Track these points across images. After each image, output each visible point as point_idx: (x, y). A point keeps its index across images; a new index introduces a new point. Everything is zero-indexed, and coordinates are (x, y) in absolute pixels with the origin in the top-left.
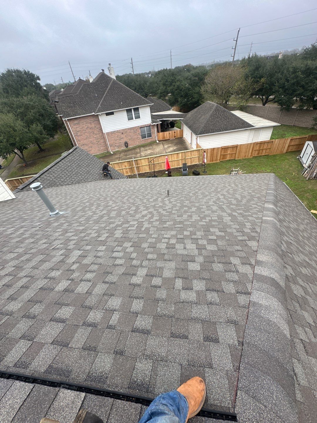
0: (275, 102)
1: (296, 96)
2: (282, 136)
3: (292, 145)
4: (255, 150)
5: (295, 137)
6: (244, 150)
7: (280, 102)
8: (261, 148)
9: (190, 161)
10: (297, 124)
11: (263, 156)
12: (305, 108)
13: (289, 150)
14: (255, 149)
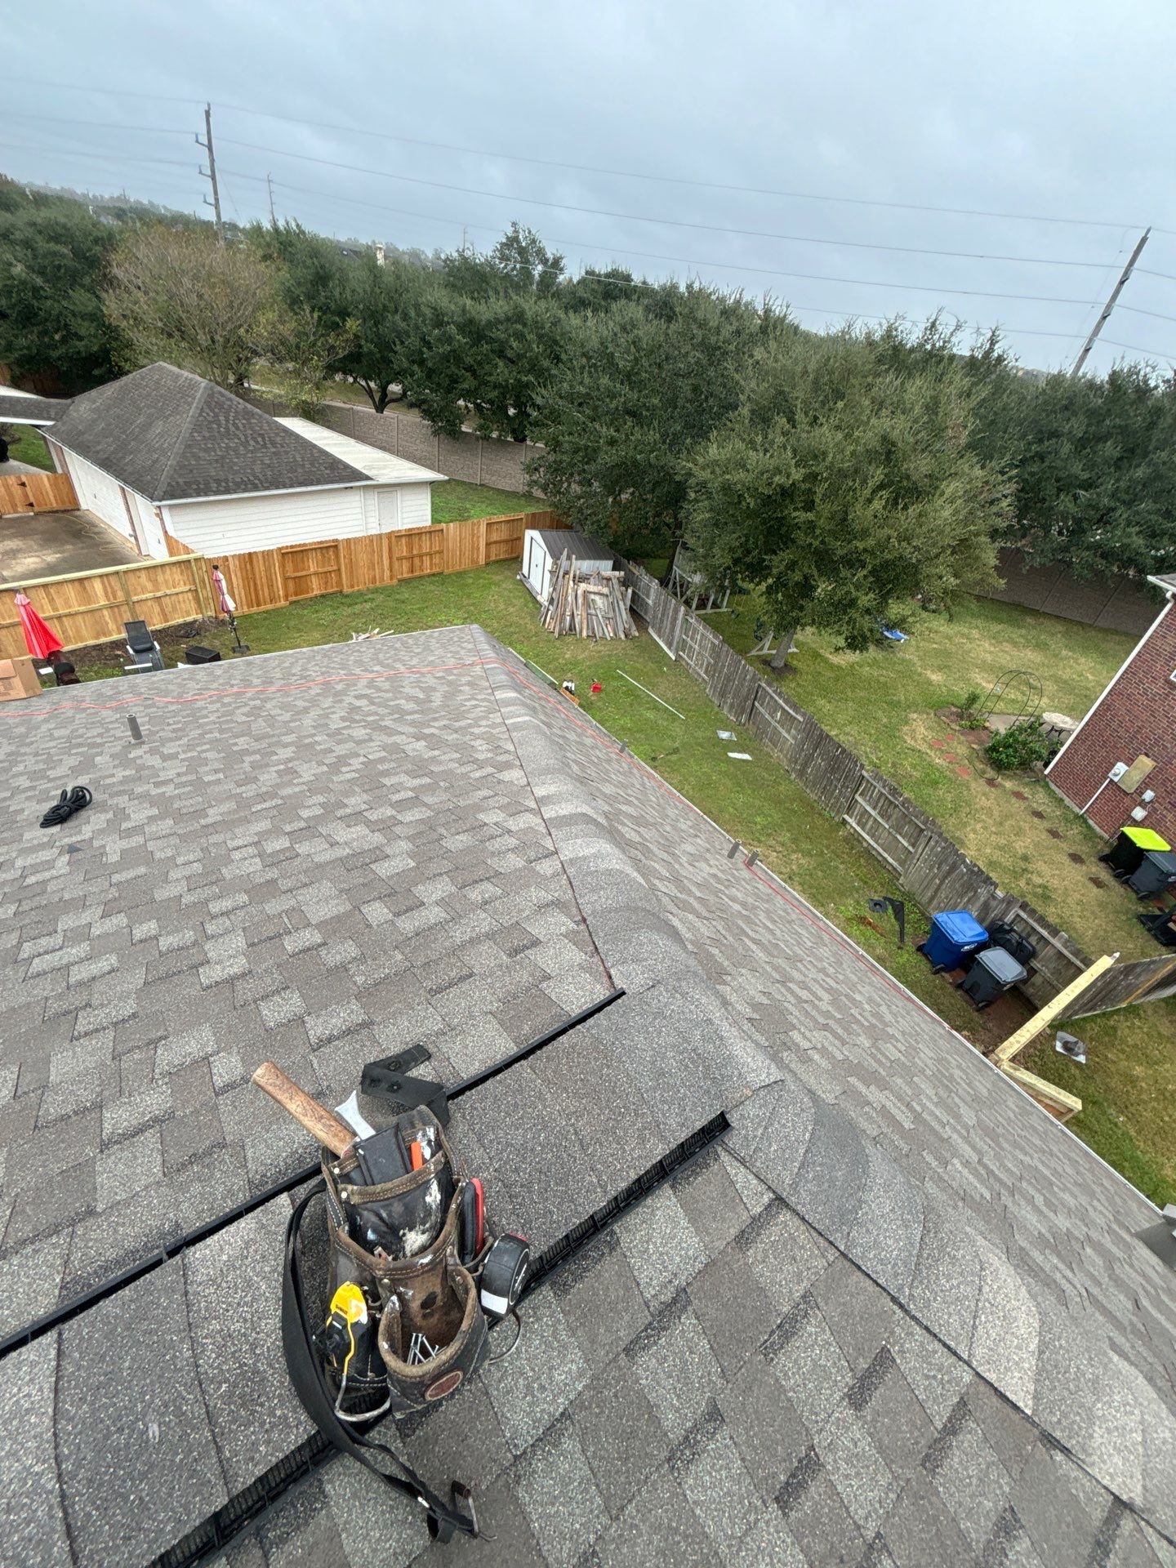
0: (411, 406)
1: (461, 396)
2: (462, 516)
3: (496, 542)
4: (398, 559)
5: (495, 519)
6: (362, 559)
7: (425, 407)
8: (415, 552)
9: (157, 609)
10: (488, 479)
11: (429, 576)
12: (495, 435)
13: (493, 558)
14: (396, 556)
